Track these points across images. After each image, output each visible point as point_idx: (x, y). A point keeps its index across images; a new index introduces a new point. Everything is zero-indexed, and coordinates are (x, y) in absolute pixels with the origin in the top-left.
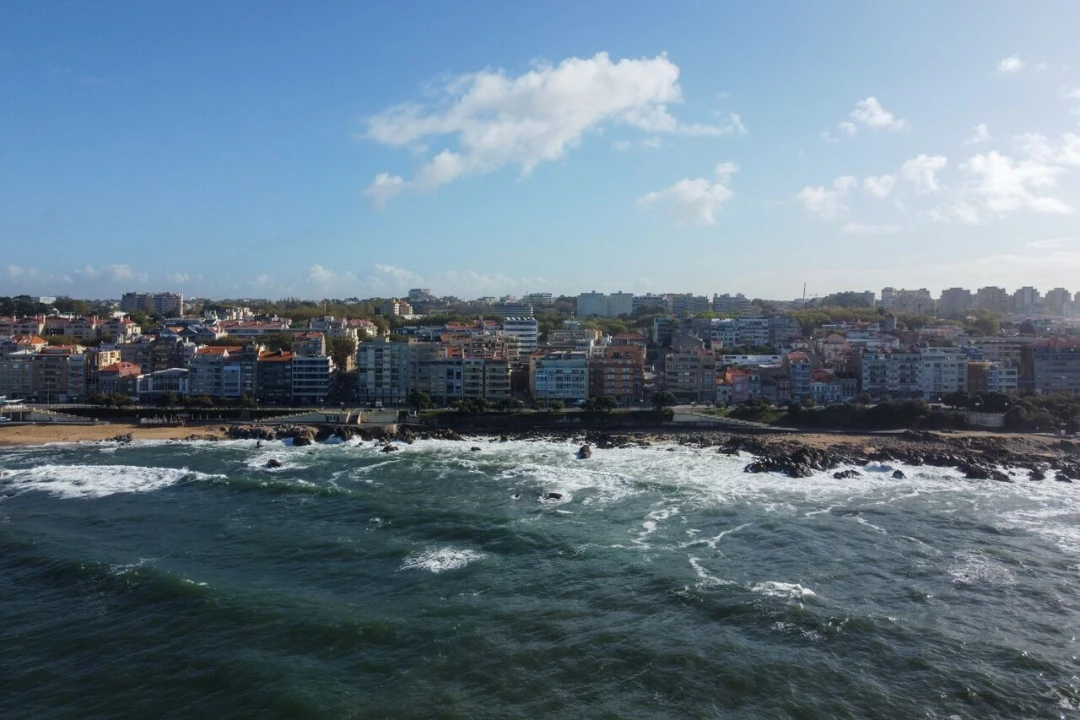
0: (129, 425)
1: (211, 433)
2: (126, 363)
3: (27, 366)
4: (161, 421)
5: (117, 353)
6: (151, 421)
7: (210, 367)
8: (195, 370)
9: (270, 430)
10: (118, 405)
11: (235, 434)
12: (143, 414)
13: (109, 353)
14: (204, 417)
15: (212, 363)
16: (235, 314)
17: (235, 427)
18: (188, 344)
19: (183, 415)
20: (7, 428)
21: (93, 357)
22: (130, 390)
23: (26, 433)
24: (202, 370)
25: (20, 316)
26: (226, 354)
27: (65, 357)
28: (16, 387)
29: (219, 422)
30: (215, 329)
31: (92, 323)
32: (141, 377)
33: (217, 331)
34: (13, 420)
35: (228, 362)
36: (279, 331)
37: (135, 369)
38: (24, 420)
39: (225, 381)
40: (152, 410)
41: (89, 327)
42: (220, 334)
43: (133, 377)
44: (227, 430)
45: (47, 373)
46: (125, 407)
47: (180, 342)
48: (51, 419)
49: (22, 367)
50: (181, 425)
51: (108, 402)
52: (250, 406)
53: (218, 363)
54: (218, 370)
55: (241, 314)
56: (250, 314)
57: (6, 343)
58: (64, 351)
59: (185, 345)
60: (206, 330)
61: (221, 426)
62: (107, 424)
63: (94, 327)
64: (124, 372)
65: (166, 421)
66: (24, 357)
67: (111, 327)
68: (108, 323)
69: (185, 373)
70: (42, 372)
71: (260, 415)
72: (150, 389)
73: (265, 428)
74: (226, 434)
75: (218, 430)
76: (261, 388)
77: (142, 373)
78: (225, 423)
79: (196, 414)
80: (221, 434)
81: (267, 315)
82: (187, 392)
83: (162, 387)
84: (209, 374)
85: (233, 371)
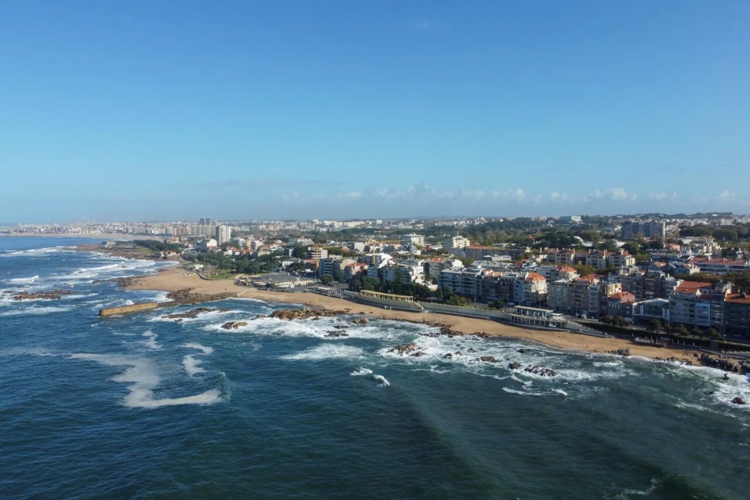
0: (628, 341)
1: (687, 357)
2: (625, 292)
3: (564, 290)
4: (649, 342)
5: (619, 285)
6: (642, 341)
7: (686, 302)
8: (674, 304)
9: (735, 363)
10: (620, 325)
11: (706, 362)
12: (637, 333)
13: (614, 285)
14: (681, 342)
15: (687, 300)
16: (705, 248)
17: (706, 355)
18: (669, 278)
19: (665, 339)
20: (553, 332)
21: (604, 288)
22: (628, 312)
23: (564, 337)
24: (680, 304)
25: (560, 249)
26: (698, 293)
27: (587, 286)
28: (559, 303)
29: (694, 349)
30: (690, 265)
31: (603, 255)
32: (635, 304)
33: (691, 268)
34: (557, 327)
35: (700, 299)
36: (743, 267)
37: (631, 298)
38: (563, 328)
39: (697, 314)
40: (643, 332)
41: (601, 258)
42: (694, 270)
43: (630, 304)
44: (700, 356)
45: (576, 296)
46: (624, 327)
47: (663, 277)
48: (578, 330)
49: (562, 290)
50: (664, 346)
51: (614, 322)
52: (718, 339)
53: (692, 300)
54: (692, 306)
55: (711, 248)
56: (718, 247)
57: (553, 271)
58: (586, 282)
59: (667, 279)
60: (683, 267)
61: (695, 352)
62: (613, 338)
63: (604, 257)
64: (624, 300)
65: (653, 342)
66: (563, 284)
67: (615, 258)
68: (613, 255)
69: (667, 304)
70: (573, 295)
71: (727, 348)
72: (642, 313)
73: (731, 361)
74: (699, 360)
75: (692, 356)
76: (727, 323)
77: (636, 301)
78: (698, 349)
79: (676, 339)
80: (694, 360)
81: (733, 249)
82: (668, 318)
83: (650, 312)
84: (685, 307)
85: (704, 307)
